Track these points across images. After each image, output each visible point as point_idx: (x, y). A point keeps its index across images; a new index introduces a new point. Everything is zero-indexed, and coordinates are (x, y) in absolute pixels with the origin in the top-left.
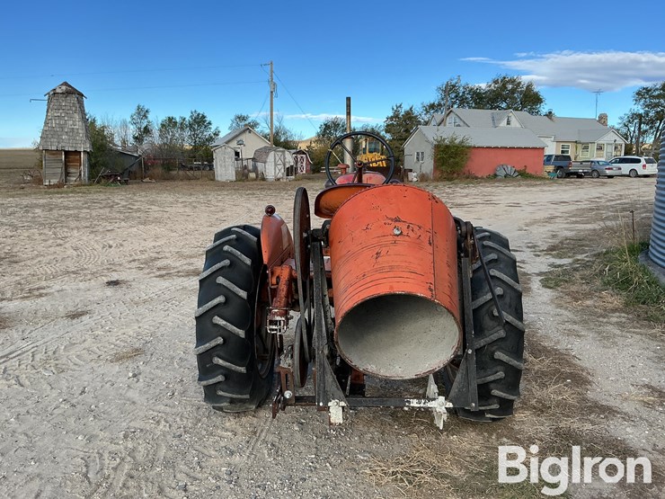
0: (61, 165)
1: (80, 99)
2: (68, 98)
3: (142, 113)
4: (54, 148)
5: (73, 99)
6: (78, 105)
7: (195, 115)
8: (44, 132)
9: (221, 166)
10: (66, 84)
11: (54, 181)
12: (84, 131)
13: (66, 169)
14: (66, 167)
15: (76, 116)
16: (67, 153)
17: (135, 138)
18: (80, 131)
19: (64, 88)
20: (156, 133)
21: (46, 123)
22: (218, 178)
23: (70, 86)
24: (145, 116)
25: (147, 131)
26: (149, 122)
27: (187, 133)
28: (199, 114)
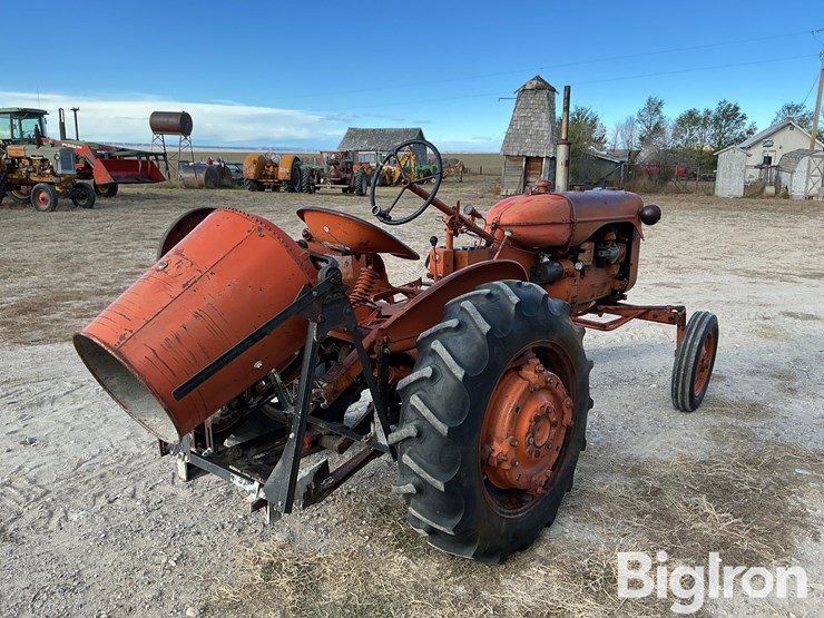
0: (521, 173)
1: (551, 94)
2: (538, 95)
3: (654, 107)
4: (515, 154)
5: (543, 95)
6: (547, 103)
7: (725, 107)
8: (508, 134)
9: (724, 175)
10: (538, 78)
11: (511, 191)
12: (550, 133)
13: (525, 177)
14: (526, 175)
15: (544, 115)
16: (528, 159)
17: (642, 139)
18: (546, 134)
19: (535, 83)
20: (669, 132)
21: (511, 125)
22: (719, 193)
23: (542, 80)
24: (657, 110)
25: (658, 129)
26: (661, 118)
27: (711, 131)
28: (730, 105)
